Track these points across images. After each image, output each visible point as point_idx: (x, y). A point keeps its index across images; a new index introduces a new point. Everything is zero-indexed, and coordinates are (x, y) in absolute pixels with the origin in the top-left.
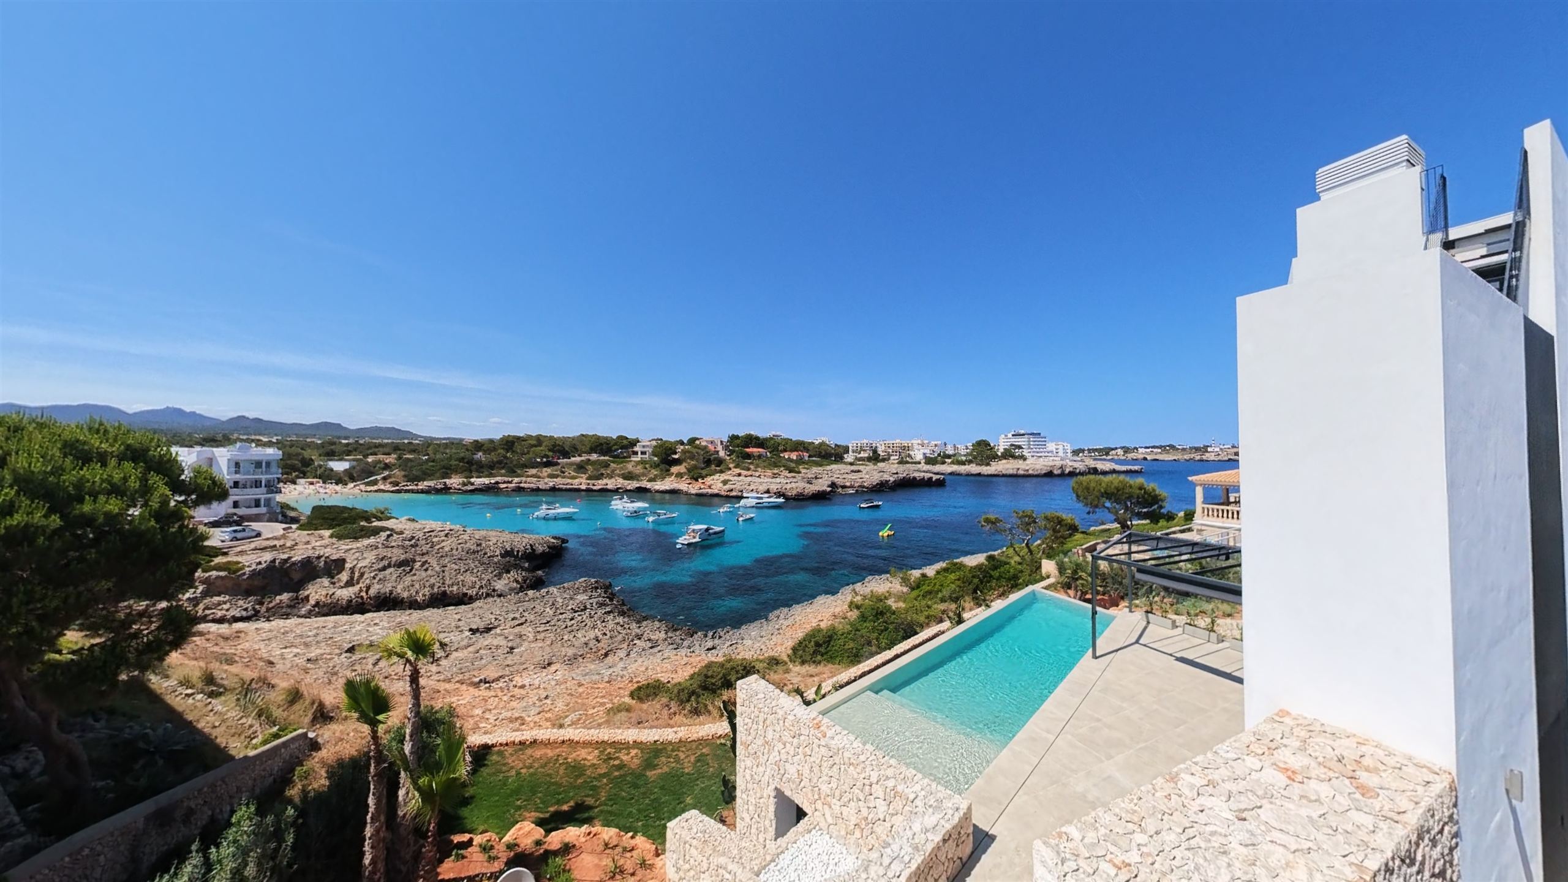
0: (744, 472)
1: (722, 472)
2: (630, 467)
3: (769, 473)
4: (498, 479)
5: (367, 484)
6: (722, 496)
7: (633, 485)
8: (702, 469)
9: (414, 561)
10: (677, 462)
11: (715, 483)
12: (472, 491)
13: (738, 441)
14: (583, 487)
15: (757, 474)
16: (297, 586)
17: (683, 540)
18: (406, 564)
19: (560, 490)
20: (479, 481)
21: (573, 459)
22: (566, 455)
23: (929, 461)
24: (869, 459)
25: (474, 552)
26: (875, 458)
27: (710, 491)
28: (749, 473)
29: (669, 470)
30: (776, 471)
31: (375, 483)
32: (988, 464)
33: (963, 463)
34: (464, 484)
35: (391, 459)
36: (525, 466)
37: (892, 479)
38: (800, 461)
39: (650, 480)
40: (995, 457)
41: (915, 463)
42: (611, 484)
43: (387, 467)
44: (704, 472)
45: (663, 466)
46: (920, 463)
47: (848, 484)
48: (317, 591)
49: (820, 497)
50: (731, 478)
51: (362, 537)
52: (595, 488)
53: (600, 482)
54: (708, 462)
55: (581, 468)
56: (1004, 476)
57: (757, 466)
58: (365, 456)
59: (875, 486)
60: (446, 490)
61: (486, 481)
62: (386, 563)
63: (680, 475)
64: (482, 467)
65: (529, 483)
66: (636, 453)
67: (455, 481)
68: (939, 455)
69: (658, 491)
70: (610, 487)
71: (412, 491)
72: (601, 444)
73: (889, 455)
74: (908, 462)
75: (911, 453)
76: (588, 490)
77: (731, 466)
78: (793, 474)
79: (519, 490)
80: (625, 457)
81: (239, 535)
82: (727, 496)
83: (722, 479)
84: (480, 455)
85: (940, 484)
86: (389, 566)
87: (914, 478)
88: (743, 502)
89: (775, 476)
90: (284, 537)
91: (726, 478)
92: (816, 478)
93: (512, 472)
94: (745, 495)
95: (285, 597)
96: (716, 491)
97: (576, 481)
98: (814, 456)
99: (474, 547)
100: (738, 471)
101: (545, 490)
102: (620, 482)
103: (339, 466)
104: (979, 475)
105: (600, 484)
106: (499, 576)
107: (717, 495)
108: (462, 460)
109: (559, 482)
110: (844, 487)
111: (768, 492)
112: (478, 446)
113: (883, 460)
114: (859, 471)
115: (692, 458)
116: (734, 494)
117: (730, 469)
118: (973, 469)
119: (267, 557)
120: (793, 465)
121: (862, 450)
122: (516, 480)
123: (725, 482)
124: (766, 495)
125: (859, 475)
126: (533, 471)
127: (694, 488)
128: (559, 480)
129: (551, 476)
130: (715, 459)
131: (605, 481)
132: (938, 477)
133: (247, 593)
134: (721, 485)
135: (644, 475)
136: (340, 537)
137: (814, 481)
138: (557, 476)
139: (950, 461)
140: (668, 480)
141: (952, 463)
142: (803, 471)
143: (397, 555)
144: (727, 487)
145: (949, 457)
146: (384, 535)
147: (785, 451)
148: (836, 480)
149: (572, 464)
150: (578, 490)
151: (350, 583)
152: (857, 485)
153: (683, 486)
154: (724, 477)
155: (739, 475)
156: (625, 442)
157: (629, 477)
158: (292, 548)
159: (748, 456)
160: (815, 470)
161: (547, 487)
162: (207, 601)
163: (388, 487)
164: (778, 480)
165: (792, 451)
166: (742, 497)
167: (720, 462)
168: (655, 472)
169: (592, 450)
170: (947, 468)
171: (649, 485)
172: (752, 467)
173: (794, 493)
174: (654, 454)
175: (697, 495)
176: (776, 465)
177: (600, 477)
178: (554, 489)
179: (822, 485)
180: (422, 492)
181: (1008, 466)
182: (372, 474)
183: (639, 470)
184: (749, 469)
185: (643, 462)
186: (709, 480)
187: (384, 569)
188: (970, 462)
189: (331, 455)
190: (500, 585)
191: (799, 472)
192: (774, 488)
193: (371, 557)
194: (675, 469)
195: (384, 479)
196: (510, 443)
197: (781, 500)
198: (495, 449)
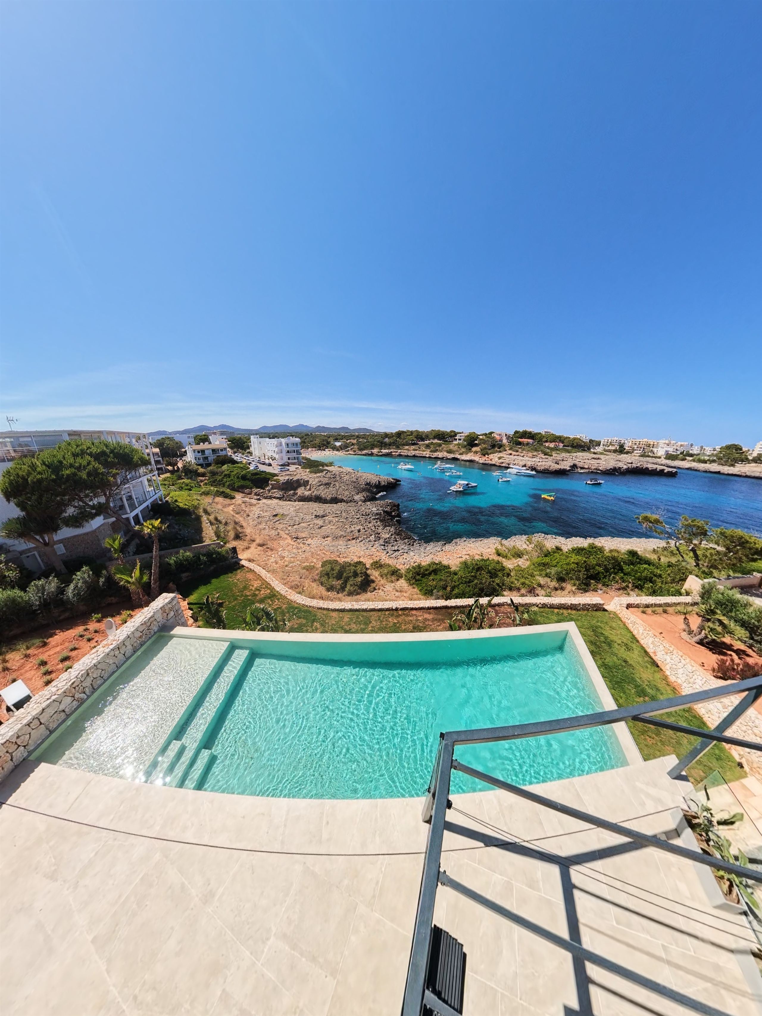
0: (514, 453)
1: (500, 452)
2: (451, 447)
3: (530, 454)
4: (392, 450)
5: (346, 451)
6: (497, 466)
7: (451, 456)
8: (489, 449)
9: (331, 484)
10: (476, 445)
11: (494, 458)
12: (381, 456)
13: (517, 435)
14: (427, 456)
15: (522, 455)
16: (295, 489)
17: (453, 488)
18: (328, 484)
19: (417, 456)
20: (385, 451)
21: (426, 442)
22: (423, 440)
23: (669, 457)
24: (615, 451)
25: (354, 482)
26: (621, 450)
27: (490, 462)
28: (517, 453)
29: (470, 449)
30: (535, 454)
31: (348, 451)
32: (733, 465)
33: (705, 462)
34: (379, 452)
35: (355, 441)
36: (404, 445)
37: (625, 467)
38: (556, 449)
39: (460, 454)
40: (745, 460)
41: (656, 457)
42: (440, 455)
43: (353, 444)
44: (489, 452)
45: (468, 447)
46: (660, 458)
47: (586, 467)
48: (300, 491)
49: (561, 473)
50: (505, 456)
51: (318, 473)
52: (432, 456)
53: (435, 453)
54: (493, 446)
55: (428, 446)
56: (747, 476)
57: (524, 450)
58: (347, 440)
59: (608, 470)
60: (372, 454)
61: (387, 451)
62: (321, 483)
63: (476, 452)
64: (386, 445)
65: (404, 452)
66: (456, 440)
67: (375, 451)
68: (682, 453)
69: (463, 460)
70: (439, 456)
71: (360, 455)
72: (439, 435)
73: (634, 450)
74: (649, 456)
75: (655, 450)
76: (430, 457)
77: (507, 449)
78: (546, 457)
79: (400, 455)
80: (450, 442)
81: (282, 470)
82: (500, 466)
83: (499, 456)
84: (387, 440)
85: (672, 475)
86: (322, 485)
87: (647, 468)
88: (509, 470)
89: (534, 456)
90: (295, 471)
91: (502, 455)
92: (563, 460)
93: (398, 447)
94: (511, 466)
95: (292, 492)
96: (494, 463)
97: (425, 453)
98: (568, 446)
99: (355, 480)
100: (510, 452)
101: (411, 456)
102: (445, 454)
103: (338, 444)
104: (719, 473)
105: (435, 455)
106: (358, 494)
107: (494, 465)
108: (378, 441)
109: (417, 453)
110: (582, 468)
111: (525, 466)
112: (386, 435)
113: (627, 453)
114: (599, 459)
115: (484, 443)
116: (504, 465)
117: (506, 450)
118: (714, 467)
119: (287, 478)
120: (548, 451)
121: (611, 444)
122: (399, 451)
123: (500, 458)
124: (524, 468)
125: (598, 461)
126: (407, 447)
127: (482, 460)
128: (417, 452)
129: (414, 450)
130: (498, 444)
131: (438, 453)
132: (670, 470)
133: (282, 489)
134: (497, 459)
135: (457, 451)
136: (311, 472)
137: (560, 462)
138: (417, 450)
139: (691, 458)
140: (470, 454)
141: (694, 461)
142: (554, 455)
143: (326, 480)
144: (501, 461)
145: (692, 455)
146: (325, 472)
147: (546, 441)
148: (577, 463)
149: (424, 444)
150: (425, 457)
151: (310, 490)
152: (593, 468)
153: (476, 458)
154: (501, 455)
155: (511, 454)
156: (453, 434)
157: (450, 452)
158: (295, 475)
159: (520, 443)
160: (564, 455)
161: (412, 455)
162: (272, 491)
163: (352, 453)
164: (534, 459)
165: (551, 442)
166: (508, 468)
167: (500, 446)
168: (463, 450)
169: (435, 438)
170: (686, 464)
171: (459, 457)
172: (520, 450)
173: (542, 468)
174: (464, 440)
175: (483, 464)
176: (536, 450)
177: (436, 451)
178: (414, 456)
179: (566, 465)
180: (363, 455)
181: (755, 469)
182: (347, 447)
183: (455, 448)
184: (517, 451)
185: (459, 444)
186: (491, 456)
187: (320, 485)
188: (714, 461)
189: (336, 440)
190: (357, 497)
191: (551, 456)
192: (529, 464)
193: (317, 480)
194: (474, 449)
195: (351, 449)
196: (399, 434)
197: (534, 473)
198: (393, 436)
